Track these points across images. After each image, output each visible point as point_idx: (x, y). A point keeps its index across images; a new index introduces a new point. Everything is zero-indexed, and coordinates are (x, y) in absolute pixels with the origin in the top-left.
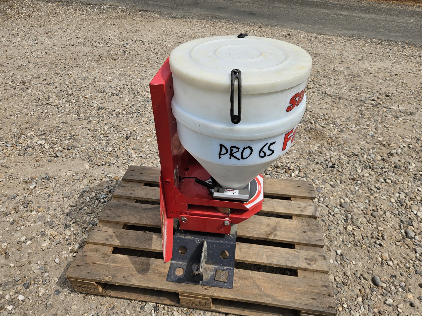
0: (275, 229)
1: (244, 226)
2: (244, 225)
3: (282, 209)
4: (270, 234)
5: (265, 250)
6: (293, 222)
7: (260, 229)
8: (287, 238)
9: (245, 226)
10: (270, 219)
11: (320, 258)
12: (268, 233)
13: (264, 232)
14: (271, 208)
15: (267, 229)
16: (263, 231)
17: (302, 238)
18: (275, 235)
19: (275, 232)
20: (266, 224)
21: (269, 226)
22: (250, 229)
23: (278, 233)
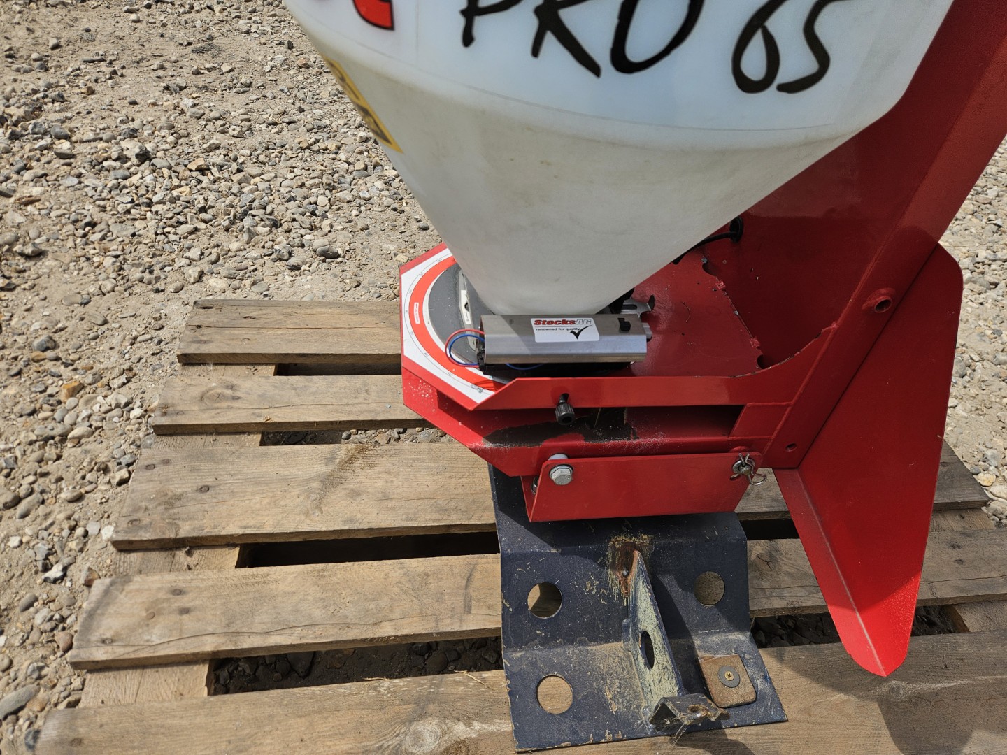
0: (330, 482)
1: (451, 477)
2: (453, 481)
3: (282, 587)
4: (351, 460)
5: (373, 406)
6: (244, 523)
7: (389, 473)
8: (287, 454)
9: (448, 474)
10: (345, 522)
11: (180, 408)
12: (357, 464)
13: (371, 466)
14: (335, 579)
15: (361, 478)
16: (379, 469)
18: (329, 460)
19: (329, 469)
20: (364, 497)
21: (353, 490)
22: (429, 467)
23: (320, 469)
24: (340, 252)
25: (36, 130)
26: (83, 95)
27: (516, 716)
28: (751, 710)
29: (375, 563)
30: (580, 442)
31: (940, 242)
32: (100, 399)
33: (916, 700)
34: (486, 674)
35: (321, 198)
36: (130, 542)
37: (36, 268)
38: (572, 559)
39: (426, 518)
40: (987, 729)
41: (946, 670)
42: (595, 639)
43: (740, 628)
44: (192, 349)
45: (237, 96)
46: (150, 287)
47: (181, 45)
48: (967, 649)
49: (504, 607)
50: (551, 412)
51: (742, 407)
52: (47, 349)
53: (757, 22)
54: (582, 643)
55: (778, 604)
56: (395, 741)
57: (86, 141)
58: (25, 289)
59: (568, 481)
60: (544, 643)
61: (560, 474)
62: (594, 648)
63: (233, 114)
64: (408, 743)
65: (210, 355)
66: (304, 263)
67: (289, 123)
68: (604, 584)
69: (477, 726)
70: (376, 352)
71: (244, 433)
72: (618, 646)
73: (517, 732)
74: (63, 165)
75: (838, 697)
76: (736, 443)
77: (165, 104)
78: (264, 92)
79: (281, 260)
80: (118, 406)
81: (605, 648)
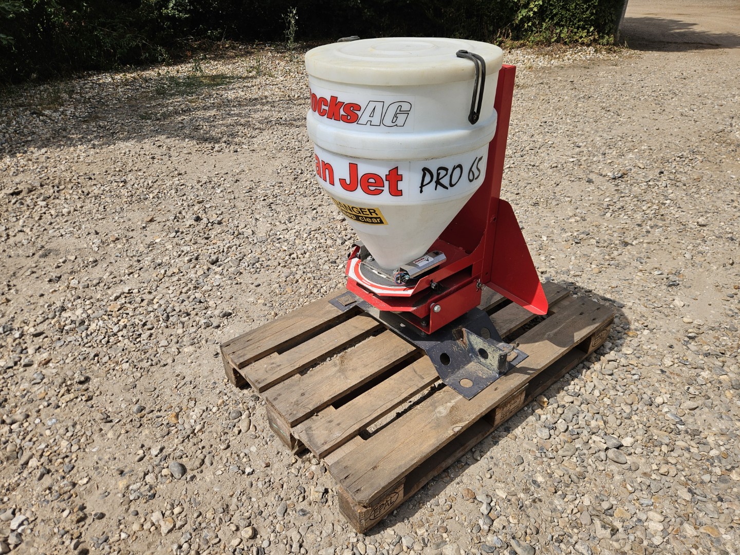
0: (342, 371)
4: (342, 362)
5: (331, 343)
6: (329, 395)
8: (318, 371)
9: (378, 349)
10: (361, 378)
11: (263, 378)
12: (346, 362)
13: (351, 360)
15: (352, 365)
16: (354, 359)
17: (301, 385)
19: (338, 368)
20: (359, 369)
21: (352, 369)
23: (335, 369)
24: (231, 311)
25: (5, 330)
26: (5, 304)
27: (460, 393)
28: (518, 358)
29: (382, 383)
30: (437, 297)
31: (500, 198)
32: (192, 413)
33: (556, 334)
34: (443, 389)
35: (196, 294)
36: (296, 420)
37: (92, 385)
38: (446, 342)
39: (384, 364)
40: (577, 331)
41: (558, 324)
42: (465, 365)
43: (501, 342)
44: (242, 360)
45: (94, 269)
46: (158, 366)
47: (29, 256)
48: (559, 316)
49: (436, 367)
50: (430, 287)
51: (471, 266)
52: (142, 410)
53: (471, 170)
54: (462, 368)
55: (505, 331)
56: (435, 416)
57: (40, 323)
58: (98, 396)
59: (440, 309)
60: (453, 373)
61: (437, 308)
62: (466, 367)
63: (104, 277)
64: (438, 415)
65: (251, 358)
66: (221, 323)
67: (140, 270)
68: (458, 346)
69: (453, 401)
70: (312, 327)
71: (292, 376)
72: (472, 363)
73: (464, 396)
74: (44, 339)
75: (537, 344)
76: (474, 279)
77: (60, 288)
78: (108, 261)
79: (208, 327)
80: (204, 411)
81: (469, 365)
